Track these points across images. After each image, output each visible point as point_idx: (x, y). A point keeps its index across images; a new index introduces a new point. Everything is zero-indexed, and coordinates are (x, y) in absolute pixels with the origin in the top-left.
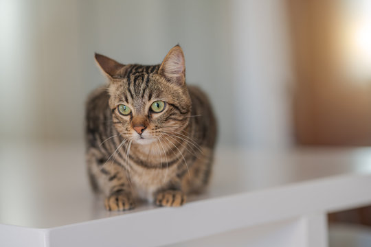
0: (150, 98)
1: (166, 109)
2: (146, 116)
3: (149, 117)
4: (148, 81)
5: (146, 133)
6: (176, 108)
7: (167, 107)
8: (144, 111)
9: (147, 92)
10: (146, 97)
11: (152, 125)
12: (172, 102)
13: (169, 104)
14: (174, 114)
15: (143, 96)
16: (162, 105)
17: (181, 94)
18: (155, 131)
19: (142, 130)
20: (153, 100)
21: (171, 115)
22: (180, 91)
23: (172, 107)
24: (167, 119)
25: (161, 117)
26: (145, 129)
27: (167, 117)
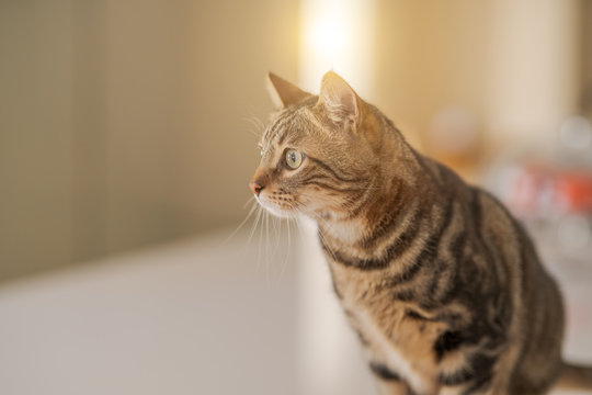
0: (282, 139)
1: (303, 166)
2: (270, 170)
3: (276, 173)
5: (264, 196)
6: (327, 168)
7: (305, 164)
8: (270, 161)
11: (275, 187)
13: (311, 158)
14: (321, 177)
15: (274, 135)
16: (298, 156)
18: (277, 196)
19: (257, 189)
20: (286, 145)
21: (313, 177)
23: (315, 164)
24: (306, 183)
25: (294, 178)
26: (262, 188)
27: (306, 180)
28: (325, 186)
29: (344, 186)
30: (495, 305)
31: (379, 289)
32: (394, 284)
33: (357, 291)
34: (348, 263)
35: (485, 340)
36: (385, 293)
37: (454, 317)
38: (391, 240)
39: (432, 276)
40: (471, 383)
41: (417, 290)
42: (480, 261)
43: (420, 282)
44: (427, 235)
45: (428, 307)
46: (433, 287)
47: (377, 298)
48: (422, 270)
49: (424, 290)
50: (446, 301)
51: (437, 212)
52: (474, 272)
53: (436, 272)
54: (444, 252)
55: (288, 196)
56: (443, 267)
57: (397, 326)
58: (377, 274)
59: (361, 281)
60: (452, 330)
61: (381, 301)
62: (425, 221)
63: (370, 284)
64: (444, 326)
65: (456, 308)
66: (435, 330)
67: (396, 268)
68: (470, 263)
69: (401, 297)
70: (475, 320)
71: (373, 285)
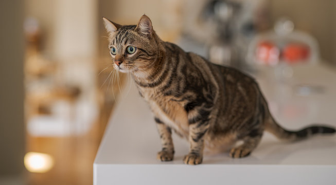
0: (126, 43)
1: (136, 52)
2: (123, 55)
3: (125, 56)
4: (127, 33)
5: (122, 66)
6: (145, 51)
7: (137, 51)
8: (122, 52)
9: (125, 39)
10: (123, 42)
11: (127, 61)
12: (140, 48)
13: (139, 49)
14: (142, 55)
15: (122, 42)
17: (149, 43)
18: (128, 65)
19: (120, 64)
20: (128, 44)
21: (140, 56)
22: (148, 41)
23: (140, 51)
24: (137, 58)
25: (133, 57)
26: (122, 62)
27: (137, 57)
28: (144, 59)
29: (150, 58)
30: (207, 89)
31: (158, 93)
32: (164, 90)
33: (149, 94)
34: (145, 86)
35: (204, 104)
36: (160, 94)
37: (189, 97)
38: (161, 74)
39: (177, 83)
40: (201, 121)
41: (172, 90)
42: (194, 74)
43: (173, 87)
44: (172, 69)
45: (178, 96)
46: (178, 88)
47: (158, 96)
48: (173, 82)
49: (175, 89)
50: (184, 92)
51: (173, 60)
52: (193, 78)
53: (178, 82)
54: (179, 73)
55: (132, 64)
56: (180, 79)
57: (167, 104)
58: (157, 88)
59: (150, 91)
60: (190, 102)
61: (159, 96)
62: (170, 64)
63: (155, 92)
64: (186, 102)
65: (189, 93)
66: (183, 104)
67: (164, 84)
68: (190, 76)
69: (167, 94)
70: (198, 97)
71: (156, 92)
